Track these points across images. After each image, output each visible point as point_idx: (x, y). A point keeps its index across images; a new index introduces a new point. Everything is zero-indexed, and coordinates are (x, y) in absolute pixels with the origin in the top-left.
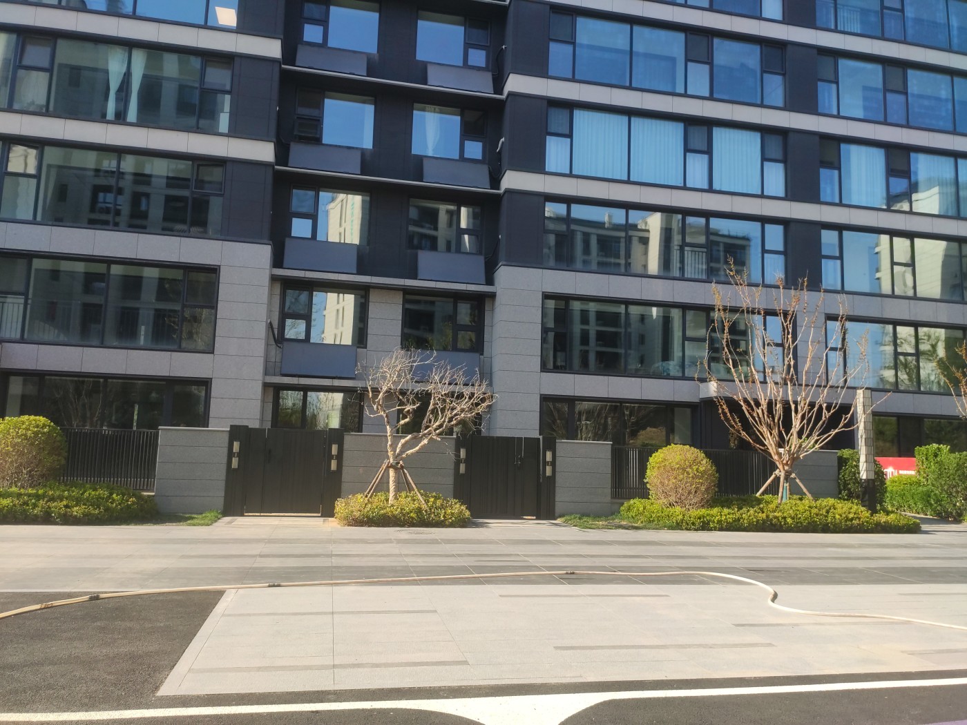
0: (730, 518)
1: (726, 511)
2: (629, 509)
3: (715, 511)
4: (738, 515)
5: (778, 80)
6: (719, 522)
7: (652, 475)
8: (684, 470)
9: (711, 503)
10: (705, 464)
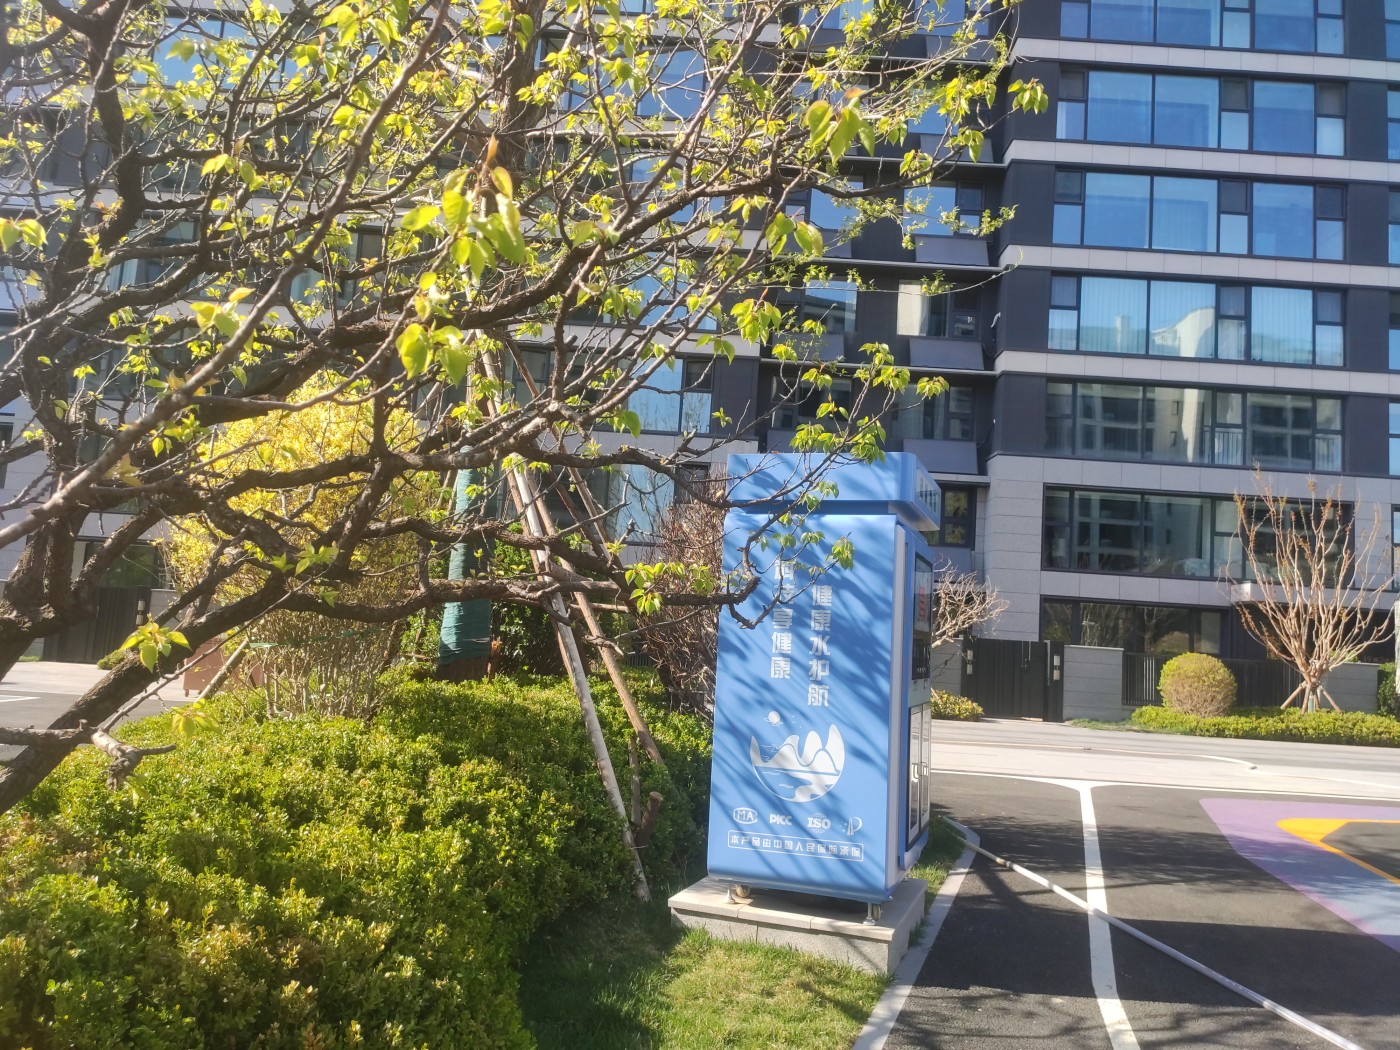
0: (1247, 727)
1: (1243, 719)
2: (1141, 715)
3: (1232, 719)
4: (1255, 724)
5: (1336, 228)
6: (1236, 730)
7: (1166, 683)
8: (1199, 678)
9: (1228, 712)
10: (1222, 672)
